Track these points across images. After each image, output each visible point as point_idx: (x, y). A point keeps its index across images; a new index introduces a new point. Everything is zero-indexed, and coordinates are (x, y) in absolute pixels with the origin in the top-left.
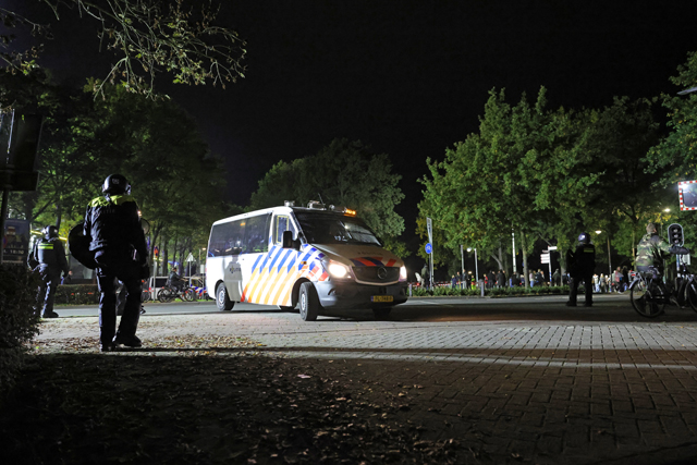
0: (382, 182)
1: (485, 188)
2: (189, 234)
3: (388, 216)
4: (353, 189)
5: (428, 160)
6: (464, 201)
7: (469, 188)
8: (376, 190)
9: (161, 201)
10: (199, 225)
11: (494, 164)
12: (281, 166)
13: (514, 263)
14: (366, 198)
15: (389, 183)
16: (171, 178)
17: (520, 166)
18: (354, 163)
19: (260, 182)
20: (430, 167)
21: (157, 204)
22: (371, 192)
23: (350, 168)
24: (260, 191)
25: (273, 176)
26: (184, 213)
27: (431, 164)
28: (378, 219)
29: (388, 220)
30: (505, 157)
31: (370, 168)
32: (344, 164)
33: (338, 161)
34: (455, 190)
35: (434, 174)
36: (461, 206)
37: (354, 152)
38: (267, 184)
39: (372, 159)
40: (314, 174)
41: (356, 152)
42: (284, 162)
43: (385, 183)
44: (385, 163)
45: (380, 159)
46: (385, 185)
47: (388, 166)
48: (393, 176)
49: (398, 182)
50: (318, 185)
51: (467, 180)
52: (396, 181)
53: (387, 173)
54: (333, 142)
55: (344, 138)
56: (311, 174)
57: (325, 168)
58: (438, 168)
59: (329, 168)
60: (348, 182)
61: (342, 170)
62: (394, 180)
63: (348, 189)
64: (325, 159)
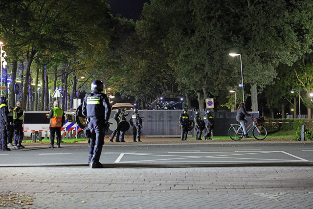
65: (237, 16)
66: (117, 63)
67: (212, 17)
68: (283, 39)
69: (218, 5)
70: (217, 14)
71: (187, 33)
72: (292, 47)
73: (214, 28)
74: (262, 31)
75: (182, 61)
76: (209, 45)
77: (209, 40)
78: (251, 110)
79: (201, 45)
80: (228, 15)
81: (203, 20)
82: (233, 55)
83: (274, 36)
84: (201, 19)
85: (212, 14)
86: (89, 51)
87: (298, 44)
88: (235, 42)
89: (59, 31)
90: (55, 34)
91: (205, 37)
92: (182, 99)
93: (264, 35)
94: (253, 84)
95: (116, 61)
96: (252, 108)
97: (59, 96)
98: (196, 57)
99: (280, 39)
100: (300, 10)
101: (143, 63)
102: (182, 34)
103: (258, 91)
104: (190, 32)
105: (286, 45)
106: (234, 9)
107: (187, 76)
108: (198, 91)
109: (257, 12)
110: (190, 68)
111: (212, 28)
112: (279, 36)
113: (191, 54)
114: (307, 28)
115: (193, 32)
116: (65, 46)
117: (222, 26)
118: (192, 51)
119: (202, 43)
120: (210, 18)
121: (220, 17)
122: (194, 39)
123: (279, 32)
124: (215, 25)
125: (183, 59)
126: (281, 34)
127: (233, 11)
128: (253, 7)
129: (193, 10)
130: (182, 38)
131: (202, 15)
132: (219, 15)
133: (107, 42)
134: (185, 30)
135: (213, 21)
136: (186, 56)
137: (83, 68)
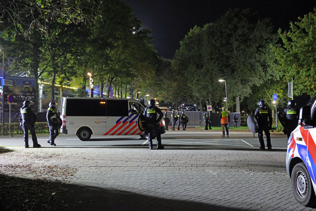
0: (266, 40)
2: (129, 83)
3: (269, 65)
4: (242, 47)
5: (280, 30)
6: (303, 61)
9: (109, 62)
12: (196, 30)
14: (252, 53)
15: (271, 40)
16: (115, 47)
18: (243, 26)
19: (181, 42)
20: (281, 36)
21: (107, 65)
22: (258, 48)
23: (240, 32)
25: (190, 38)
26: (125, 70)
27: (282, 33)
28: (261, 69)
29: (268, 69)
31: (255, 30)
32: (236, 28)
33: (230, 26)
34: (297, 53)
35: (284, 41)
36: (301, 66)
37: (243, 19)
38: (186, 43)
39: (257, 23)
40: (214, 37)
41: (245, 19)
42: (198, 27)
43: (268, 41)
44: (268, 25)
45: (263, 23)
46: (268, 42)
47: (269, 28)
48: (275, 34)
49: (278, 39)
50: (217, 45)
51: (305, 46)
52: (277, 38)
53: (269, 33)
54: (227, 12)
55: (236, 9)
56: (211, 38)
57: (221, 32)
58: (287, 36)
59: (225, 32)
60: (238, 42)
61: (235, 32)
62: (275, 38)
63: (239, 47)
64: (221, 25)
65: (228, 58)
66: (160, 84)
67: (213, 58)
68: (254, 70)
69: (217, 51)
70: (216, 56)
71: (199, 68)
72: (260, 75)
74: (242, 67)
76: (211, 74)
77: (211, 71)
78: (236, 112)
79: (206, 74)
80: (223, 57)
81: (208, 60)
82: (221, 81)
83: (249, 69)
85: (213, 56)
86: (144, 77)
87: (263, 73)
89: (125, 67)
90: (123, 68)
91: (209, 70)
92: (195, 105)
94: (237, 97)
95: (160, 83)
96: (237, 110)
98: (203, 81)
99: (253, 70)
100: (265, 54)
101: (174, 84)
102: (196, 67)
103: (240, 100)
104: (200, 66)
105: (256, 74)
107: (198, 92)
108: (207, 100)
109: (239, 55)
110: (200, 87)
111: (213, 64)
112: (252, 69)
113: (201, 80)
114: (269, 64)
115: (202, 66)
116: (128, 75)
117: (219, 63)
118: (201, 78)
120: (212, 59)
122: (202, 70)
123: (252, 67)
124: (215, 63)
125: (196, 82)
126: (253, 68)
127: (225, 54)
128: (237, 52)
129: (202, 54)
131: (208, 57)
132: (217, 57)
133: (154, 72)
134: (198, 65)
135: (213, 61)
136: (198, 81)
137: (140, 87)
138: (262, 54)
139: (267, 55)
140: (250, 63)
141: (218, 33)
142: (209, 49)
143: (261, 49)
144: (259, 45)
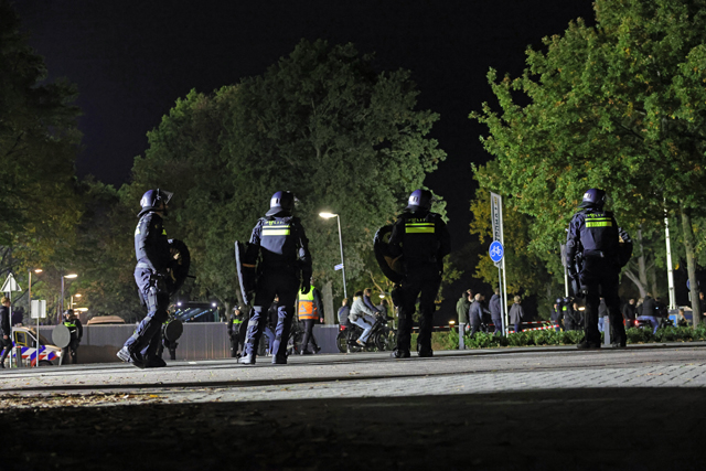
0: (400, 127)
1: (607, 126)
4: (340, 142)
5: (491, 74)
6: (565, 154)
7: (574, 128)
8: (387, 144)
10: (25, 221)
11: (625, 77)
12: (194, 101)
13: (671, 284)
14: (368, 160)
15: (414, 128)
17: (678, 81)
18: (341, 88)
19: (151, 135)
20: (496, 88)
22: (377, 147)
23: (333, 100)
24: (149, 153)
25: (178, 122)
27: (498, 81)
30: (645, 61)
31: (374, 99)
32: (320, 93)
33: (307, 86)
34: (547, 132)
35: (504, 101)
36: (560, 165)
37: (340, 67)
38: (165, 137)
39: (377, 80)
40: (261, 113)
41: (346, 67)
42: (198, 92)
43: (406, 130)
44: (405, 88)
45: (394, 81)
46: (405, 133)
47: (411, 94)
48: (422, 113)
49: (431, 126)
50: (269, 136)
51: (570, 111)
52: (427, 124)
53: (409, 109)
54: (297, 47)
55: (319, 40)
56: (253, 115)
57: (283, 102)
58: (511, 89)
59: (291, 102)
60: (331, 128)
61: (317, 104)
62: (423, 122)
63: (331, 142)
64: (281, 82)
65: (299, 173)
66: (91, 253)
67: (261, 172)
68: (375, 205)
69: (270, 154)
70: (268, 168)
71: (218, 198)
73: (267, 189)
74: (343, 194)
75: (213, 243)
77: (258, 208)
79: (244, 217)
80: (285, 169)
82: (326, 215)
83: (363, 202)
84: (244, 174)
85: (258, 167)
86: (46, 233)
88: (301, 211)
91: (251, 204)
92: (214, 305)
93: (347, 199)
94: (326, 282)
97: (14, 289)
98: (236, 235)
99: (372, 206)
100: (399, 163)
102: (211, 199)
104: (222, 196)
105: (381, 216)
106: (293, 160)
109: (334, 164)
110: (224, 255)
111: (263, 187)
112: (370, 202)
113: (228, 231)
115: (229, 197)
118: (229, 226)
119: (246, 213)
120: (257, 175)
121: (273, 172)
122: (232, 206)
123: (369, 196)
124: (268, 184)
125: (216, 238)
126: (372, 199)
127: (292, 163)
128: (326, 155)
129: (227, 162)
130: (210, 206)
131: (244, 169)
132: (272, 169)
133: (79, 214)
134: (215, 192)
135: (263, 178)
138: (393, 163)
139: (404, 166)
140: (362, 188)
141: (273, 105)
142: (250, 147)
143: (386, 151)
144: (385, 139)
